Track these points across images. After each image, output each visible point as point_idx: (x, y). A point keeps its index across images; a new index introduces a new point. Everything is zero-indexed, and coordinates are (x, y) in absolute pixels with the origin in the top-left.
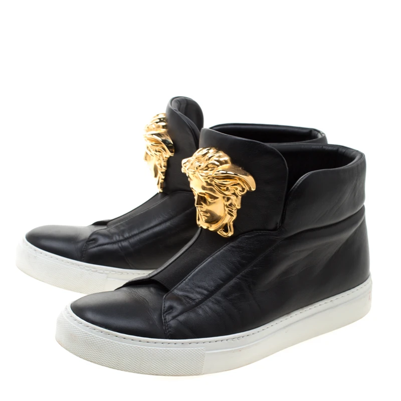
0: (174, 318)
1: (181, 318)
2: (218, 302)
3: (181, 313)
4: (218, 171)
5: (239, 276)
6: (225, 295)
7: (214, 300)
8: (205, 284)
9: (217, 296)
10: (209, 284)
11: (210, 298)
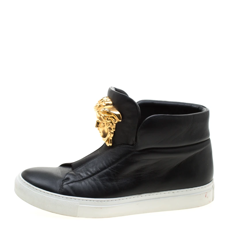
0: (67, 184)
1: (71, 185)
2: (95, 180)
3: (72, 182)
4: (105, 109)
5: (110, 168)
6: (100, 177)
7: (92, 179)
8: (91, 170)
9: (95, 177)
10: (93, 170)
11: (91, 177)
